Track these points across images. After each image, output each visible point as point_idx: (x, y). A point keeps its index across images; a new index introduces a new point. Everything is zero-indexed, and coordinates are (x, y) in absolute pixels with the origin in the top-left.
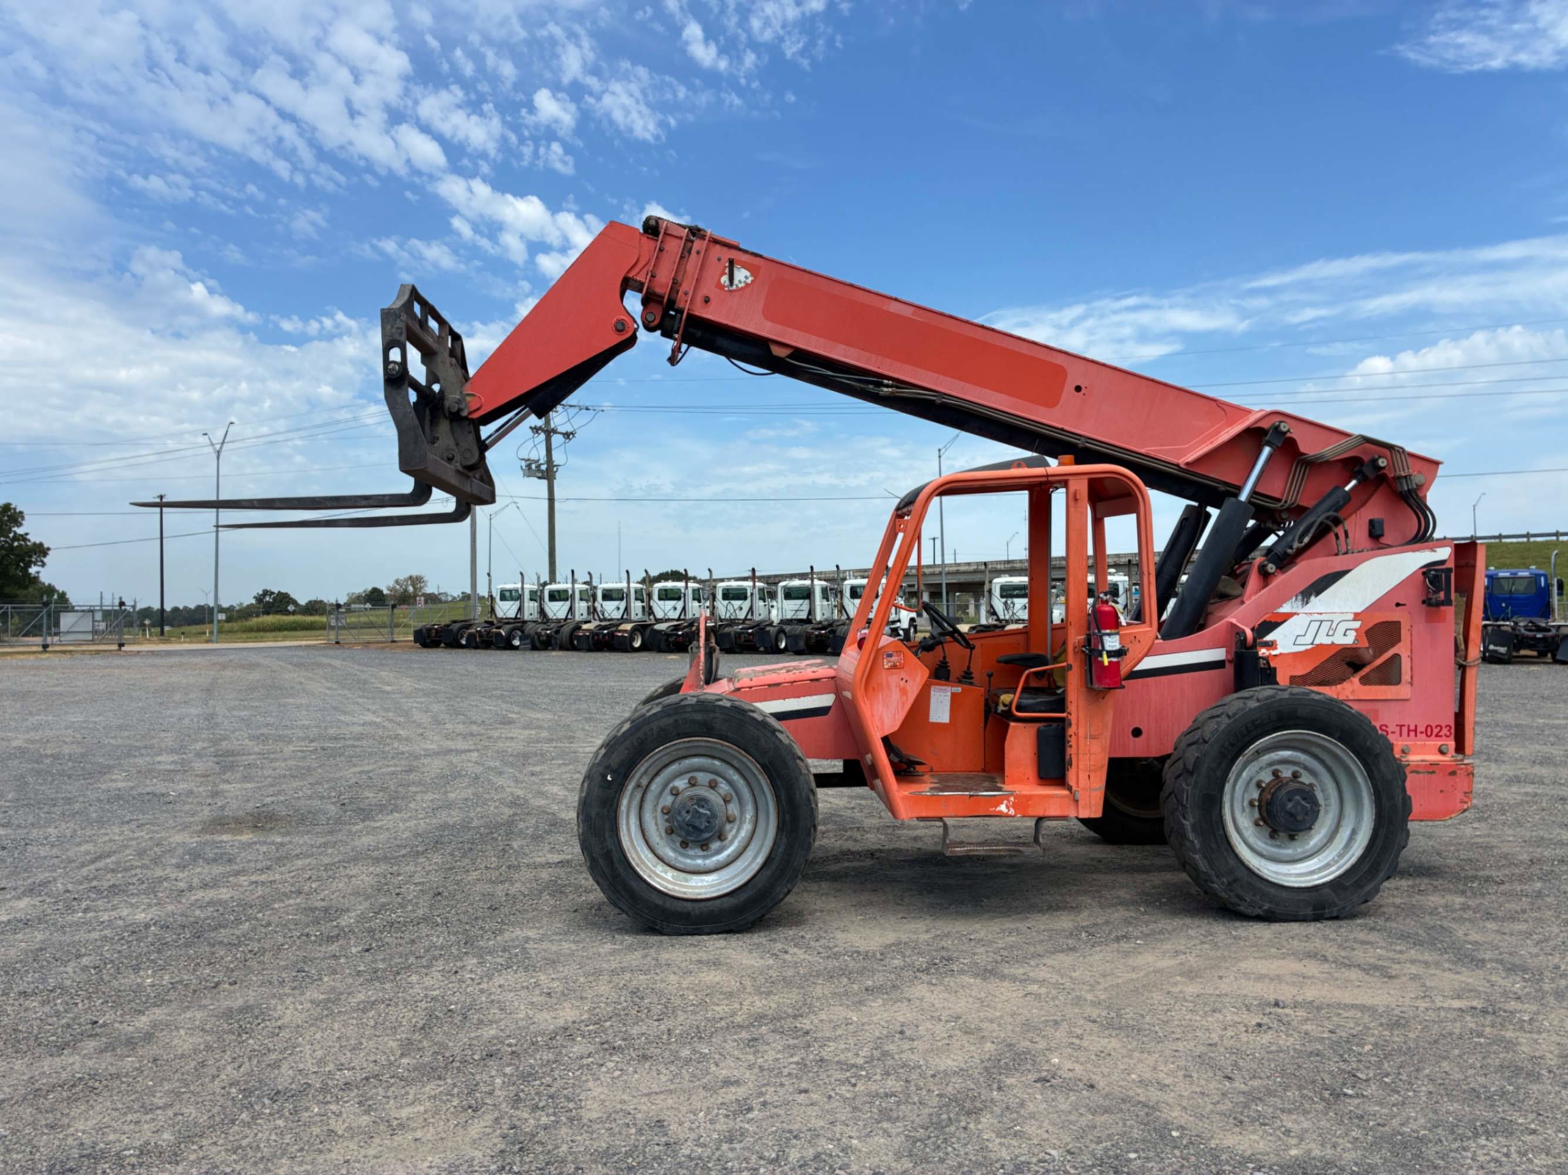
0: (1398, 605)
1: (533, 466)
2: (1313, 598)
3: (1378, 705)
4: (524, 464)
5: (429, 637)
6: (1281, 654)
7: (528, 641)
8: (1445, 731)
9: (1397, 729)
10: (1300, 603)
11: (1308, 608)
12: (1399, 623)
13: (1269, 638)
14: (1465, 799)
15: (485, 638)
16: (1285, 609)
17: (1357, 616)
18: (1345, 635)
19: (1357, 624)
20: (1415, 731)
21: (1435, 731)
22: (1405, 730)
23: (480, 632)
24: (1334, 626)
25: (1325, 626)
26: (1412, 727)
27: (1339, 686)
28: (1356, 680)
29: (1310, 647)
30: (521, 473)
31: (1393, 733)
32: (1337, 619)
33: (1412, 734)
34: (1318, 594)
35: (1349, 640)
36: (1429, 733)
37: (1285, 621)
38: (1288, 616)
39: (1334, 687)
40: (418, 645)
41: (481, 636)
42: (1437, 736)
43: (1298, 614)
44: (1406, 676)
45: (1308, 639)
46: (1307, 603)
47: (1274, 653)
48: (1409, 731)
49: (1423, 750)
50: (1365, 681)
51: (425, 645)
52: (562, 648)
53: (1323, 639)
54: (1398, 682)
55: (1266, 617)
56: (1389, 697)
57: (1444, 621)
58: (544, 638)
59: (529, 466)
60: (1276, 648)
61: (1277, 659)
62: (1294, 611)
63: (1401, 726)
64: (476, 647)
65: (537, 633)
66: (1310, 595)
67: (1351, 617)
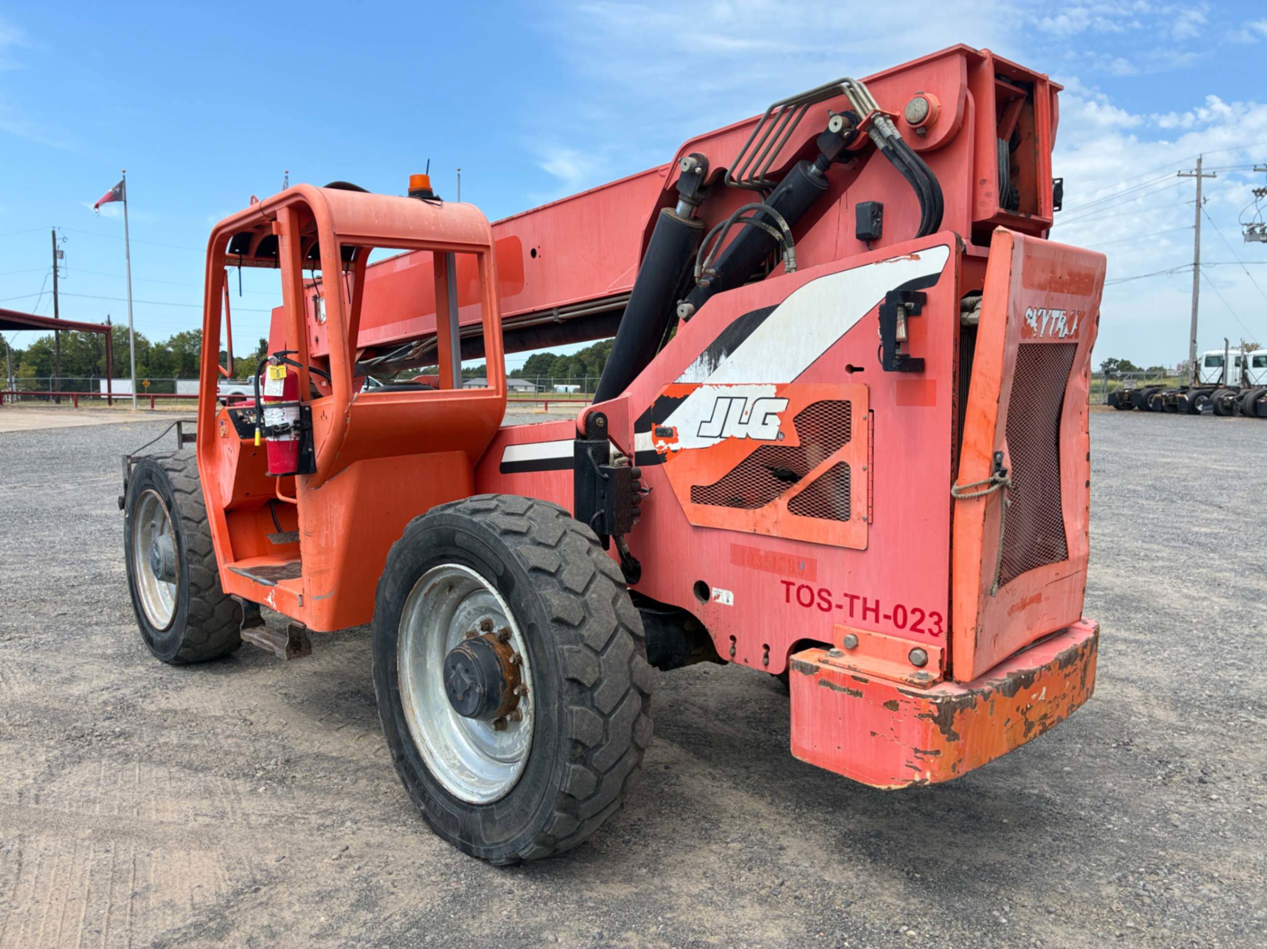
0: (851, 369)
1: (1258, 230)
2: (723, 358)
3: (818, 554)
4: (1245, 229)
5: (1121, 400)
6: (682, 449)
7: (1211, 406)
8: (929, 623)
9: (846, 602)
10: (705, 367)
11: (717, 377)
12: (846, 405)
13: (667, 423)
14: (917, 763)
15: (1171, 403)
16: (688, 377)
17: (781, 391)
18: (764, 423)
19: (781, 405)
20: (876, 611)
21: (912, 619)
22: (858, 604)
23: (1165, 396)
24: (748, 408)
25: (737, 404)
26: (871, 604)
27: (758, 510)
28: (782, 502)
29: (718, 440)
30: (1243, 238)
31: (840, 607)
32: (752, 394)
33: (871, 615)
34: (729, 353)
35: (769, 432)
36: (900, 622)
37: (686, 397)
38: (692, 387)
39: (751, 511)
40: (1112, 407)
41: (1166, 401)
42: (914, 628)
43: (700, 385)
44: (858, 507)
45: (713, 429)
46: (716, 367)
47: (674, 447)
48: (866, 609)
49: (882, 652)
50: (796, 506)
51: (1119, 408)
52: (1244, 413)
53: (735, 430)
54: (845, 516)
55: (662, 390)
56: (831, 542)
57: (933, 403)
58: (1228, 404)
59: (1252, 231)
60: (676, 441)
61: (678, 458)
62: (699, 381)
63: (853, 597)
64: (1163, 411)
65: (1220, 399)
66: (720, 353)
67: (772, 392)
